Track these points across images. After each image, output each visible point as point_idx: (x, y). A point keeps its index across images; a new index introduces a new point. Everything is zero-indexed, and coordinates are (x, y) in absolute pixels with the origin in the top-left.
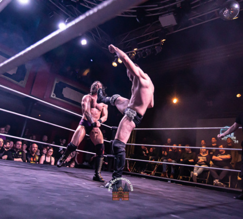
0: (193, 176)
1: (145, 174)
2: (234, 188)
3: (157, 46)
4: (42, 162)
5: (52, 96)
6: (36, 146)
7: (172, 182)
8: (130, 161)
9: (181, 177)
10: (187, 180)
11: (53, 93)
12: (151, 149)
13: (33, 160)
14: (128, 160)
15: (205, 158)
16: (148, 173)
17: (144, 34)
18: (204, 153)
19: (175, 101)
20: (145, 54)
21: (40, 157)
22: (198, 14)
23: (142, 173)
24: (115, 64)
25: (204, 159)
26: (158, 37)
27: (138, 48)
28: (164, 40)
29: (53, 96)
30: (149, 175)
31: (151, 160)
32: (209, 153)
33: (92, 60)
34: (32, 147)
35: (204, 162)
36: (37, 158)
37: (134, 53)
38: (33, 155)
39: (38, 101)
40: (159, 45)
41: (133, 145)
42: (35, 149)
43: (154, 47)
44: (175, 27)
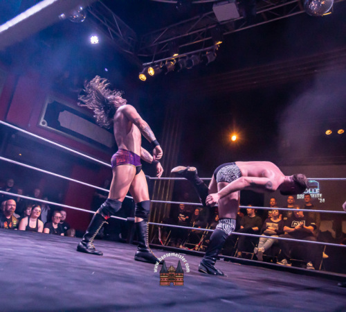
0: (258, 252)
1: (185, 249)
2: (318, 269)
3: (209, 51)
4: (23, 228)
5: (41, 124)
6: (13, 202)
7: (226, 260)
8: (163, 229)
9: (239, 254)
10: (249, 257)
11: (42, 120)
12: (197, 210)
13: (8, 226)
14: (161, 226)
15: (277, 225)
16: (190, 247)
17: (190, 32)
18: (276, 217)
19: (234, 138)
20: (190, 62)
21: (20, 220)
22: (272, 4)
23: (181, 246)
24: (143, 77)
25: (275, 227)
26: (210, 38)
27: (179, 54)
28: (220, 43)
29: (43, 123)
30: (191, 250)
31: (196, 226)
32: (283, 218)
33: (106, 70)
34: (7, 205)
35: (275, 231)
36: (15, 222)
37: (173, 61)
38: (9, 218)
39: (18, 131)
40: (212, 50)
41: (168, 204)
42: (12, 208)
43: (204, 52)
44: (238, 23)
